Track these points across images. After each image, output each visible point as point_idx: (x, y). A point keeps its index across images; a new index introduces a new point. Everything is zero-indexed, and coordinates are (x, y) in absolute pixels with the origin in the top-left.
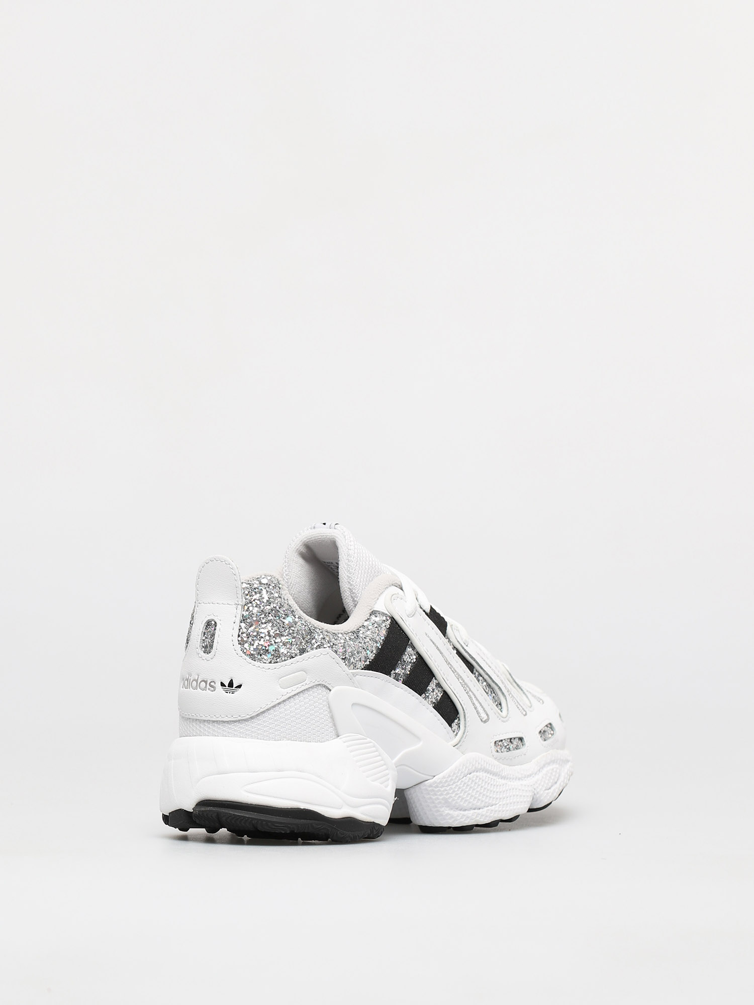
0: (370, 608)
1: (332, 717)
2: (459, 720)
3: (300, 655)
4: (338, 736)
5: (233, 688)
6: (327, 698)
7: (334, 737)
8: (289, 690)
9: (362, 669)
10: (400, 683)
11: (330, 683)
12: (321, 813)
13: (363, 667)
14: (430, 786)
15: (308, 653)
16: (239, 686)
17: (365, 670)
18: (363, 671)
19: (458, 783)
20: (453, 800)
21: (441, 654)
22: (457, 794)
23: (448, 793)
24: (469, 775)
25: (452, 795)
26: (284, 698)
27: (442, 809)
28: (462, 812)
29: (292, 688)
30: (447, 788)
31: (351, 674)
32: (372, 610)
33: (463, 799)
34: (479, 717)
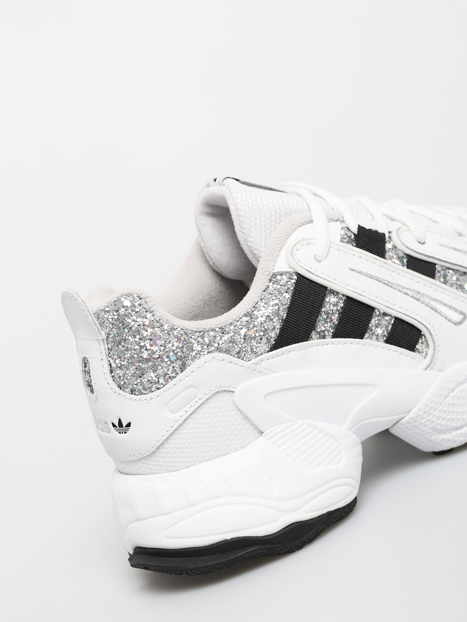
0: (267, 273)
1: (246, 418)
2: (425, 337)
3: (182, 372)
4: (263, 433)
5: (124, 428)
6: (233, 401)
7: (257, 436)
8: (182, 412)
9: (269, 352)
10: (329, 340)
11: (229, 386)
12: (253, 535)
13: (268, 349)
14: (408, 423)
15: (190, 367)
16: (129, 425)
17: (272, 351)
18: (270, 353)
19: (441, 408)
20: (443, 425)
21: (377, 281)
22: (444, 418)
23: (433, 422)
24: (451, 394)
25: (439, 421)
26: (179, 422)
27: (434, 437)
28: (459, 432)
29: (185, 409)
30: (429, 418)
31: (253, 365)
32: (272, 274)
33: (453, 420)
34: (450, 321)
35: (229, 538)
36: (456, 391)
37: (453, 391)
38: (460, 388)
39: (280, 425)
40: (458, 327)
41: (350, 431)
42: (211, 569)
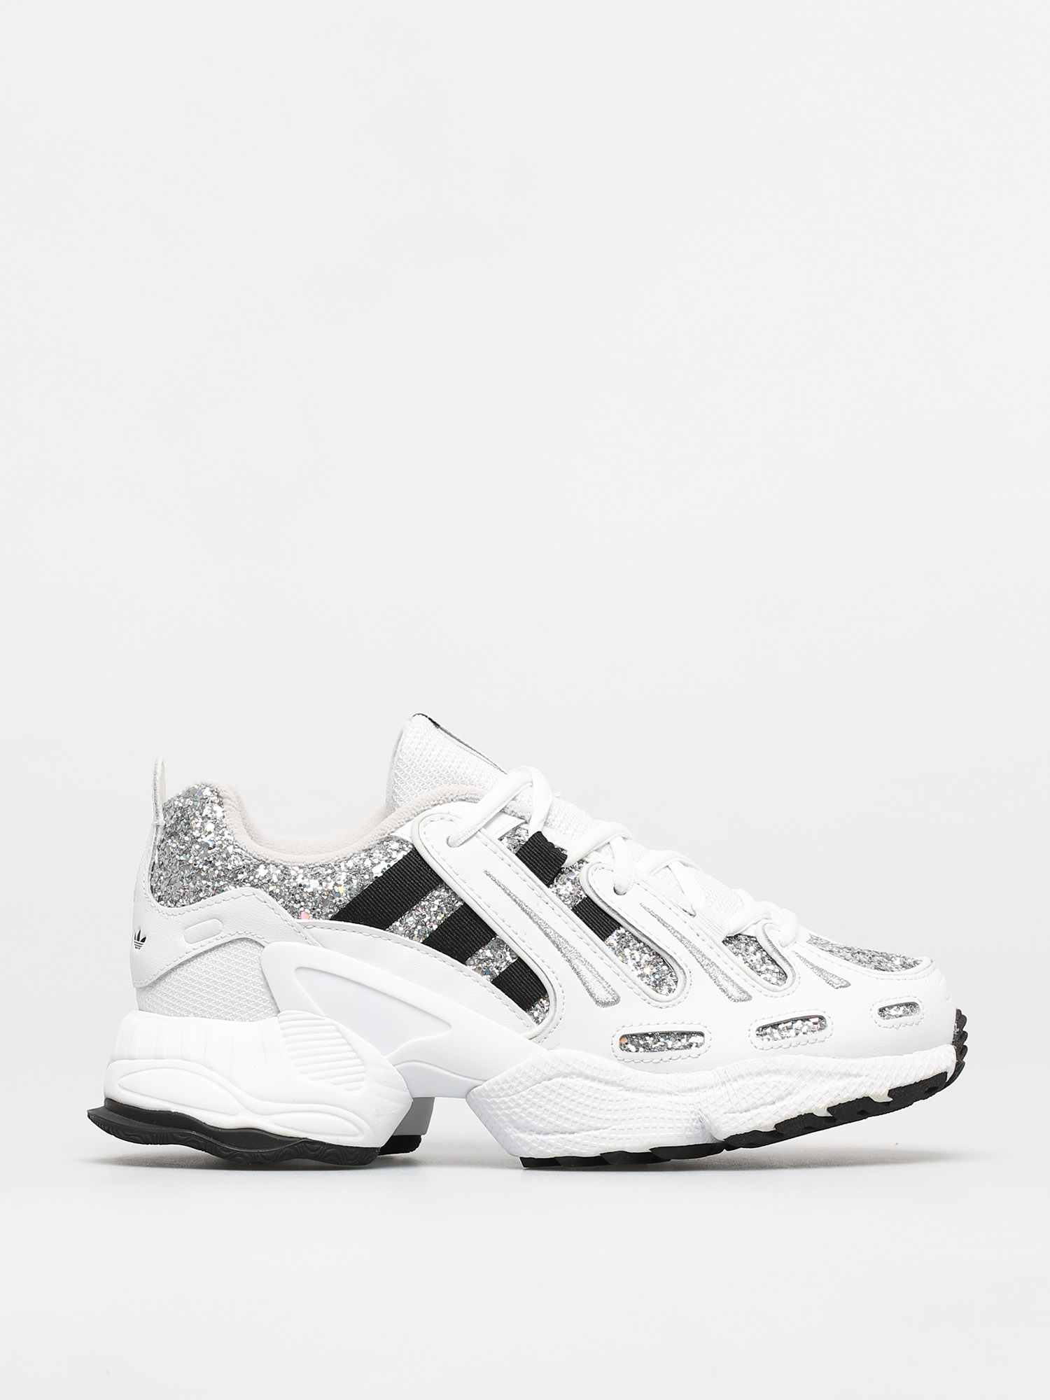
0: (381, 832)
1: (268, 986)
2: (549, 1001)
4: (279, 1012)
5: (140, 942)
6: (259, 959)
7: (271, 1013)
8: (197, 945)
9: (328, 919)
10: (416, 943)
11: (262, 937)
16: (144, 940)
17: (331, 920)
19: (524, 1093)
20: (521, 1118)
21: (514, 903)
22: (524, 1109)
23: (510, 1108)
24: (545, 1082)
25: (517, 1110)
26: (190, 956)
27: (509, 1130)
28: (541, 1137)
29: (202, 943)
30: (506, 1099)
31: (299, 925)
32: (387, 835)
33: (537, 1116)
34: (591, 995)
35: (173, 1111)
36: (553, 1080)
37: (550, 1079)
38: (560, 1080)
39: (298, 1012)
40: (600, 1008)
41: (394, 1066)
42: (136, 1136)
